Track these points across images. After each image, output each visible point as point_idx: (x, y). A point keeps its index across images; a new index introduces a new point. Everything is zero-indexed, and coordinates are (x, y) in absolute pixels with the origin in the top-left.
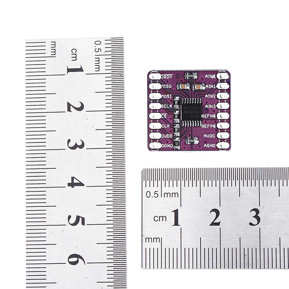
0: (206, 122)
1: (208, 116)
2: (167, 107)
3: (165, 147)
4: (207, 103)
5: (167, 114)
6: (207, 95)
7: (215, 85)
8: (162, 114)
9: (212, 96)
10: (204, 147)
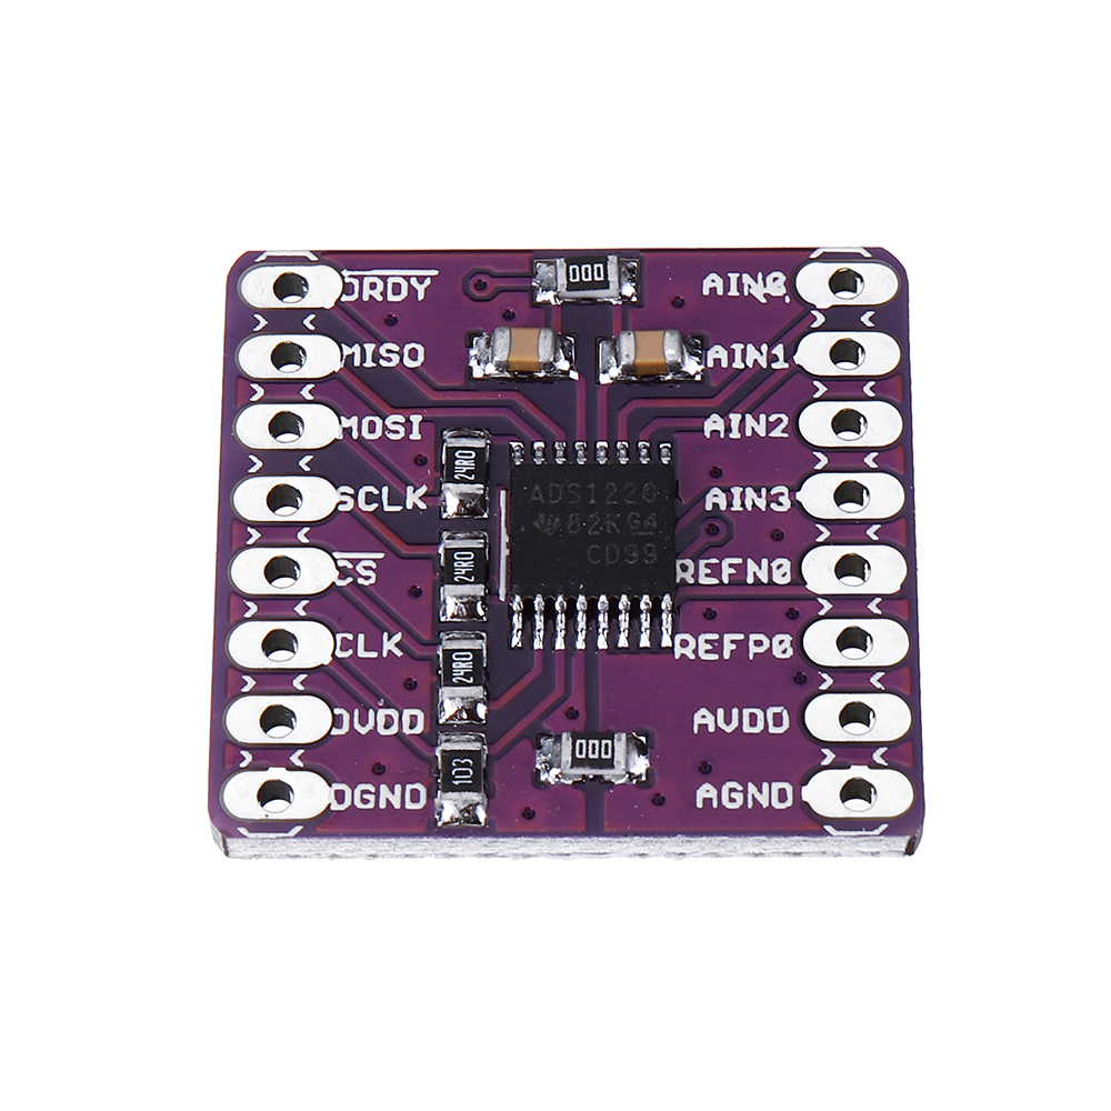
0: (710, 615)
1: (727, 572)
2: (387, 508)
3: (359, 805)
4: (716, 474)
5: (381, 556)
6: (715, 417)
7: (781, 346)
8: (336, 555)
9: (757, 426)
10: (700, 805)
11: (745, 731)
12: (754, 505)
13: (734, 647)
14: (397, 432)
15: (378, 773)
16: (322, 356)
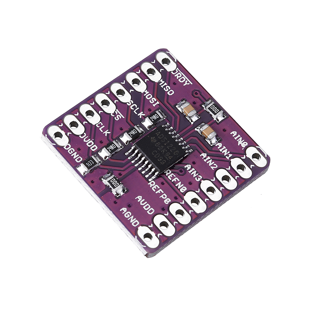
1: (174, 180)
2: (135, 111)
3: (69, 151)
5: (124, 117)
6: (206, 154)
7: (232, 155)
8: (117, 110)
9: (210, 163)
10: (121, 210)
11: (143, 207)
12: (193, 175)
13: (160, 192)
14: (152, 102)
15: (78, 150)
16: (156, 77)
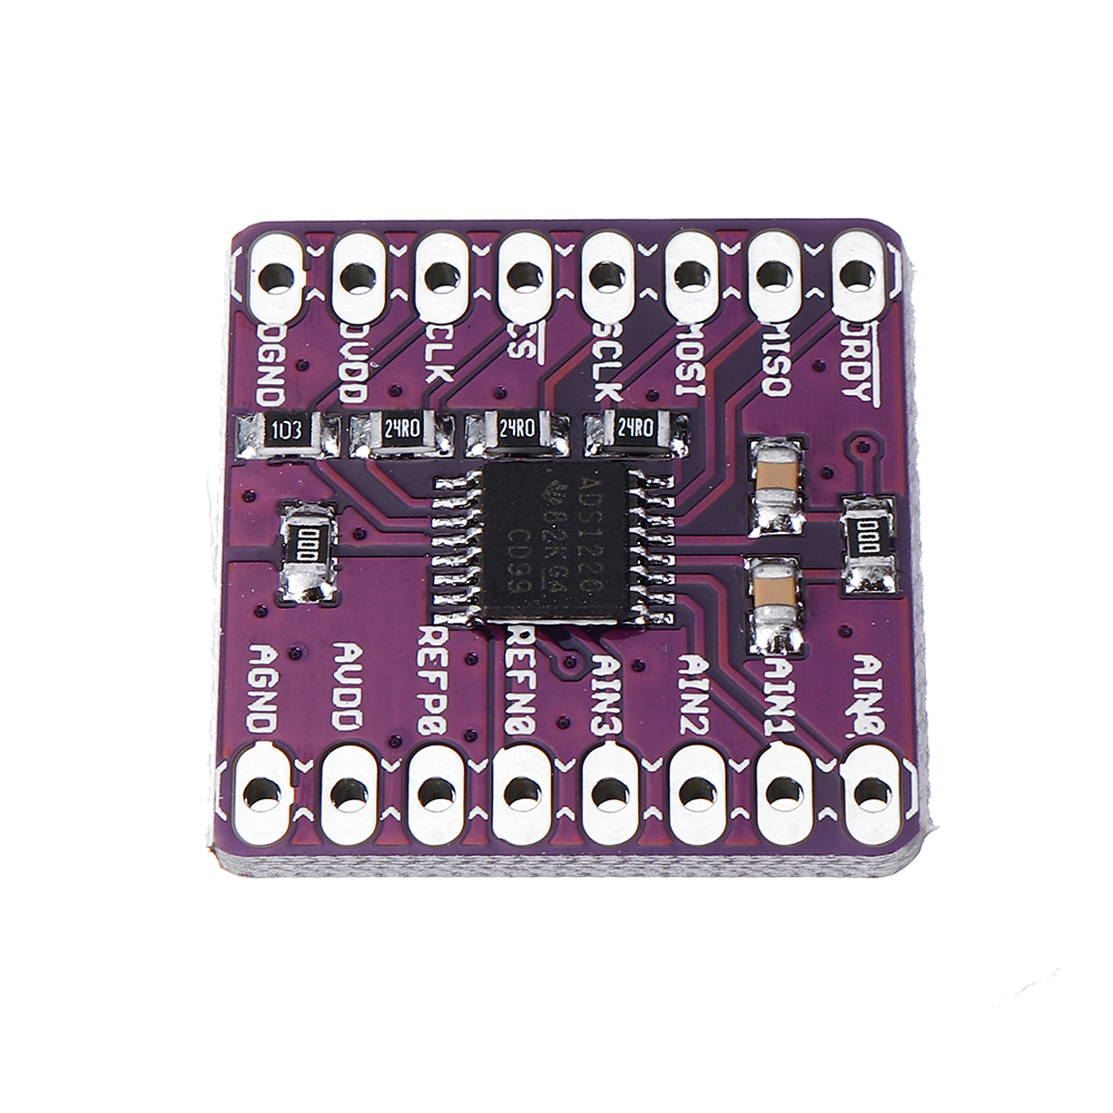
0: (471, 660)
1: (520, 675)
2: (596, 367)
3: (262, 349)
4: (638, 667)
5: (541, 361)
6: (705, 666)
7: (792, 728)
8: (542, 324)
9: (693, 704)
10: (253, 648)
11: (335, 690)
12: (599, 701)
13: (432, 680)
14: (685, 373)
15: (297, 367)
16: (776, 306)
